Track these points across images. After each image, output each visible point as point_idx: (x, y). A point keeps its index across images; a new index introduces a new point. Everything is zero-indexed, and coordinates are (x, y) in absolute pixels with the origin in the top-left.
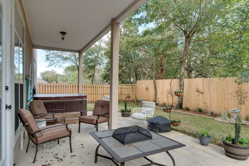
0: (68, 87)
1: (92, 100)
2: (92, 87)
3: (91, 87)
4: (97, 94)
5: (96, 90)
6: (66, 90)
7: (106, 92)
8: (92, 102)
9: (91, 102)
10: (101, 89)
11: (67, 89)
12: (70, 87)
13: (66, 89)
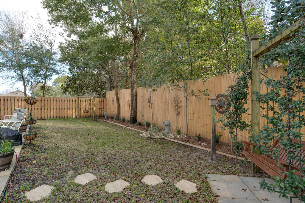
0: (8, 101)
1: (43, 116)
2: (43, 100)
3: (41, 100)
4: (49, 108)
5: (49, 104)
6: (4, 105)
7: (62, 106)
8: (43, 118)
9: (41, 118)
10: (54, 103)
11: (6, 103)
12: (11, 101)
13: (4, 103)
